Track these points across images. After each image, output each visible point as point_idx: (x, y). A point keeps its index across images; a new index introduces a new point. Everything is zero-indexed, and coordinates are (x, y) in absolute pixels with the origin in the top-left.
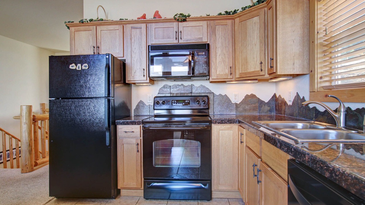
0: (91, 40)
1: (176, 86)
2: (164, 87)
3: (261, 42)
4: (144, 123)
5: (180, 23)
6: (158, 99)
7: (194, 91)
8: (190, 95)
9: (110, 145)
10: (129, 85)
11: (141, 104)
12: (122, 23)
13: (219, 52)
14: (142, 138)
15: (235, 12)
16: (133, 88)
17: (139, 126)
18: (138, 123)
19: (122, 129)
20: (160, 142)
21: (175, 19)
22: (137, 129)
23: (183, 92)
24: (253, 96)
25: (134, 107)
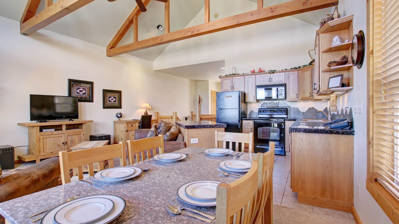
0: (230, 83)
1: (270, 103)
2: (264, 104)
3: (310, 83)
4: (254, 120)
5: (271, 74)
6: (261, 109)
7: (279, 106)
8: (277, 108)
9: (240, 128)
10: (246, 103)
11: (252, 112)
12: (244, 75)
13: (291, 87)
14: (253, 126)
15: (299, 67)
16: (248, 104)
17: (252, 121)
18: (252, 120)
19: (244, 122)
20: (261, 128)
21: (269, 72)
22: (251, 122)
23: (273, 106)
24: (313, 108)
25: (248, 113)
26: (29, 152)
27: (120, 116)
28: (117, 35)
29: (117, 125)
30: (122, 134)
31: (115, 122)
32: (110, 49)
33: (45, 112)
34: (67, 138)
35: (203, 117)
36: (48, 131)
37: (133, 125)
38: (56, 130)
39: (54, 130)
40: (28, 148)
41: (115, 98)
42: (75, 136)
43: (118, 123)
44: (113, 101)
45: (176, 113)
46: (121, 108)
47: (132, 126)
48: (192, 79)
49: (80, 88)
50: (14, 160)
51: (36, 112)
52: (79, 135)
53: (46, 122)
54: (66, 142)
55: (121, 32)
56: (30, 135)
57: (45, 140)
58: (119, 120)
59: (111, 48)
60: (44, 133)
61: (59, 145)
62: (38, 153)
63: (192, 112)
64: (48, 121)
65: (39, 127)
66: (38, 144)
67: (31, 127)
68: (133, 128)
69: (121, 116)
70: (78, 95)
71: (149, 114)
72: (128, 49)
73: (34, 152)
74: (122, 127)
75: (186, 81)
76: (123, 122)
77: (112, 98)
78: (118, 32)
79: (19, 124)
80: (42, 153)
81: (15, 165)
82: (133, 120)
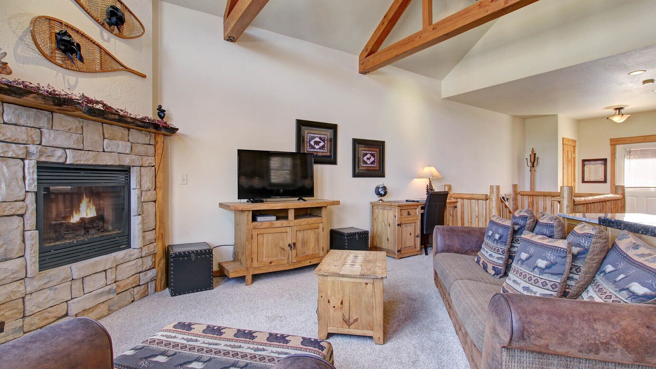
26: (236, 258)
27: (382, 192)
28: (382, 23)
29: (377, 210)
30: (389, 229)
31: (373, 205)
32: (366, 57)
33: (256, 183)
34: (296, 233)
35: (577, 199)
36: (265, 220)
37: (411, 211)
38: (278, 218)
39: (274, 218)
40: (234, 249)
41: (373, 155)
42: (310, 231)
43: (380, 207)
44: (371, 162)
45: (498, 187)
46: (384, 176)
47: (409, 214)
48: (516, 114)
49: (316, 137)
50: (212, 268)
51: (246, 183)
52: (316, 230)
53: (262, 202)
54: (294, 244)
55: (390, 17)
56: (237, 225)
57: (260, 238)
58: (381, 200)
59: (369, 55)
60: (260, 224)
61: (283, 249)
62: (249, 262)
63: (515, 186)
64: (264, 200)
65: (251, 212)
66: (250, 246)
67: (238, 212)
68: (411, 218)
69: (386, 193)
70: (312, 150)
71: (437, 188)
72: (409, 47)
73: (243, 259)
74: (390, 216)
75: (504, 119)
76: (391, 205)
77: (368, 156)
78: (385, 17)
79: (221, 205)
80: (255, 264)
81: (215, 280)
82: (407, 201)
